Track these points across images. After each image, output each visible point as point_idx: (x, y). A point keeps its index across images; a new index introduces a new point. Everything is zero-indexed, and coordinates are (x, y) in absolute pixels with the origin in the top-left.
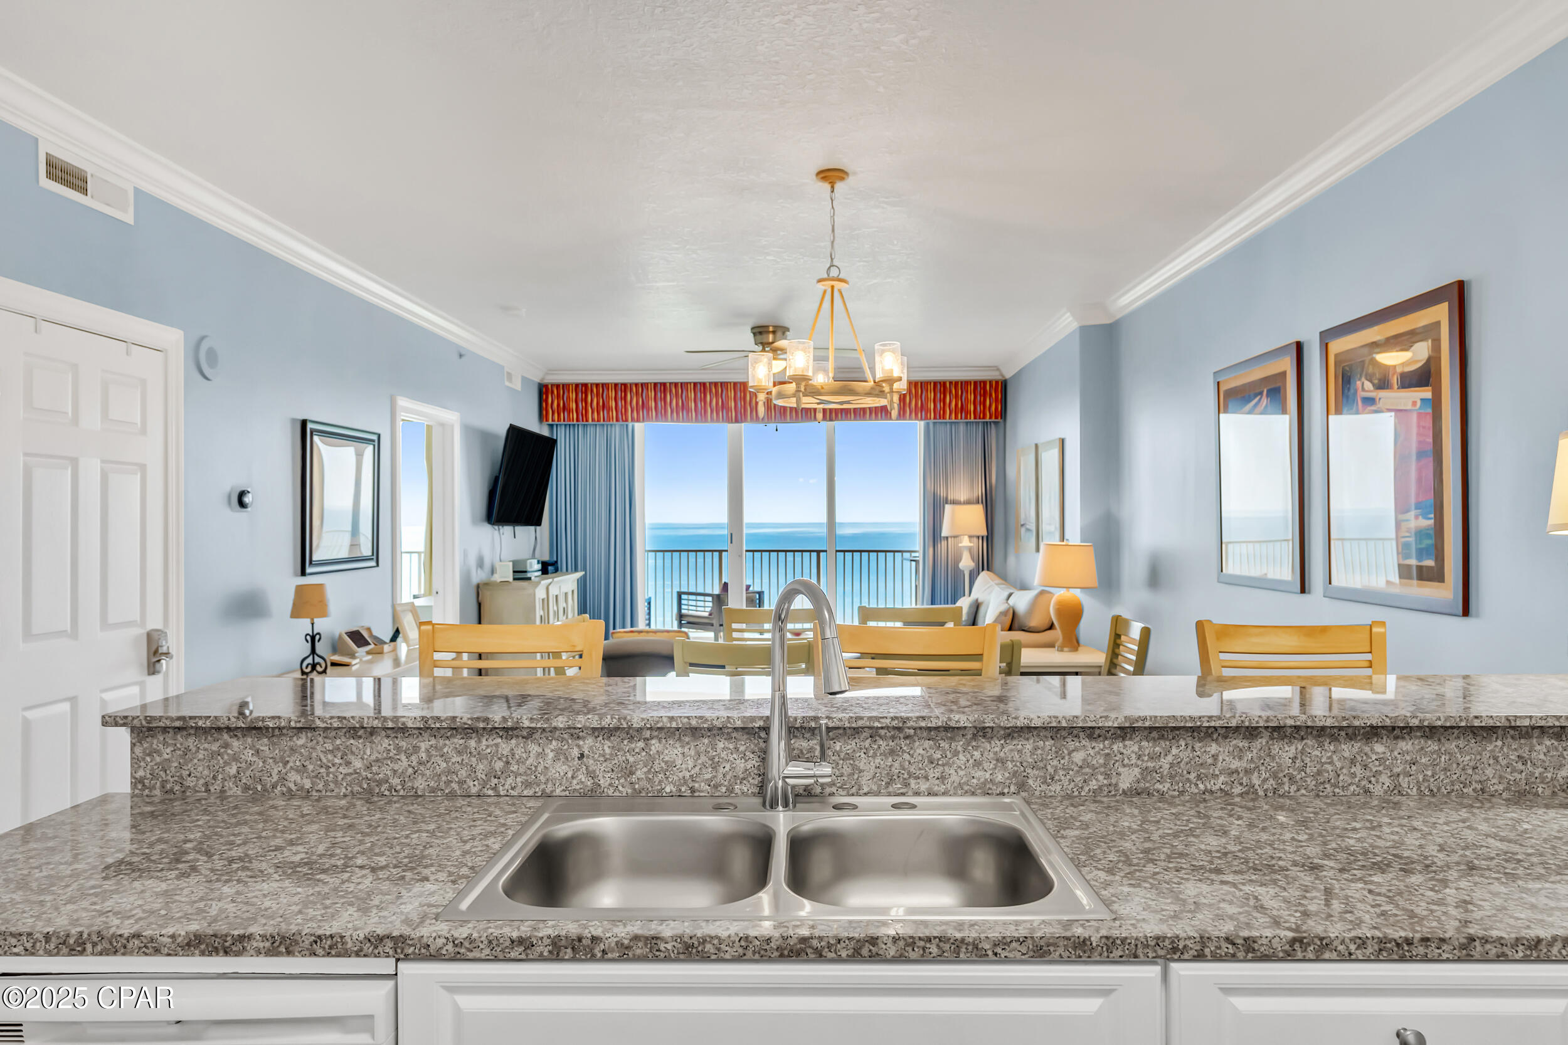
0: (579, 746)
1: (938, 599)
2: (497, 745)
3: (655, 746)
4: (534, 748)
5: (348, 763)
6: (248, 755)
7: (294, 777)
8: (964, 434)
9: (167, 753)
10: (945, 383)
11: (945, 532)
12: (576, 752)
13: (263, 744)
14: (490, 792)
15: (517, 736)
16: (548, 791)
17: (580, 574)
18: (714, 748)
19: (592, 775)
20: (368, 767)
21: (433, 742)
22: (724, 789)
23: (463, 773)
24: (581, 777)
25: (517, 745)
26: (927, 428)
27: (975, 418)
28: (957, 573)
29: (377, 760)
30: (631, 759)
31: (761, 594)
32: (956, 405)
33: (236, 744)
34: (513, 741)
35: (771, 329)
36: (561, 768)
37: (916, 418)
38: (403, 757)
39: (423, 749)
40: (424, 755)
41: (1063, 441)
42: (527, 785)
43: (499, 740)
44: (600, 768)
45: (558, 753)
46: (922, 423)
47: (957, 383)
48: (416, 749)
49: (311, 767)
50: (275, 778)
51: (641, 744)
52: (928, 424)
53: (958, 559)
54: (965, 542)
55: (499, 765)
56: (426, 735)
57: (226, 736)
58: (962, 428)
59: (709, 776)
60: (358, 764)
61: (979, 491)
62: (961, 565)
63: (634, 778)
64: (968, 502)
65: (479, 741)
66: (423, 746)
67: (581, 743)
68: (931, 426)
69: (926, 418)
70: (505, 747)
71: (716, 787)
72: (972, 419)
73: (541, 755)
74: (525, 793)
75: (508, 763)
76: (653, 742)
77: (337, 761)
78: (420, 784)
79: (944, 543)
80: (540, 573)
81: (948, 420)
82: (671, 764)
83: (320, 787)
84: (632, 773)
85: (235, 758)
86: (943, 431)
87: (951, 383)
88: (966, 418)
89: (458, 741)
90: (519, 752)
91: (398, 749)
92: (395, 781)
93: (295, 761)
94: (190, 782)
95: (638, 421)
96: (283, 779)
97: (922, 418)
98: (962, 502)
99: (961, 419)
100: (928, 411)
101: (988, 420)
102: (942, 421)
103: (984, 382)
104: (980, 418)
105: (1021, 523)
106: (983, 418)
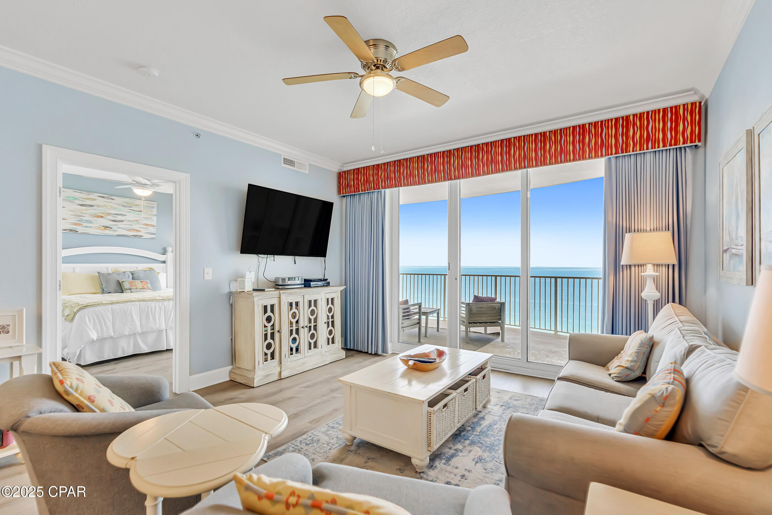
1: (619, 327)
8: (652, 162)
10: (627, 117)
11: (624, 261)
17: (345, 287)
27: (665, 146)
28: (641, 303)
31: (502, 304)
32: (641, 136)
37: (596, 156)
47: (642, 114)
52: (610, 159)
53: (641, 289)
54: (650, 271)
58: (649, 157)
62: (644, 295)
64: (656, 230)
68: (613, 161)
69: (608, 155)
72: (662, 148)
79: (626, 271)
80: (303, 286)
81: (632, 152)
86: (626, 164)
87: (635, 116)
88: (654, 147)
95: (385, 188)
97: (602, 156)
98: (648, 229)
99: (647, 149)
100: (609, 147)
101: (681, 145)
102: (625, 154)
103: (676, 107)
104: (671, 145)
105: (725, 248)
106: (675, 144)
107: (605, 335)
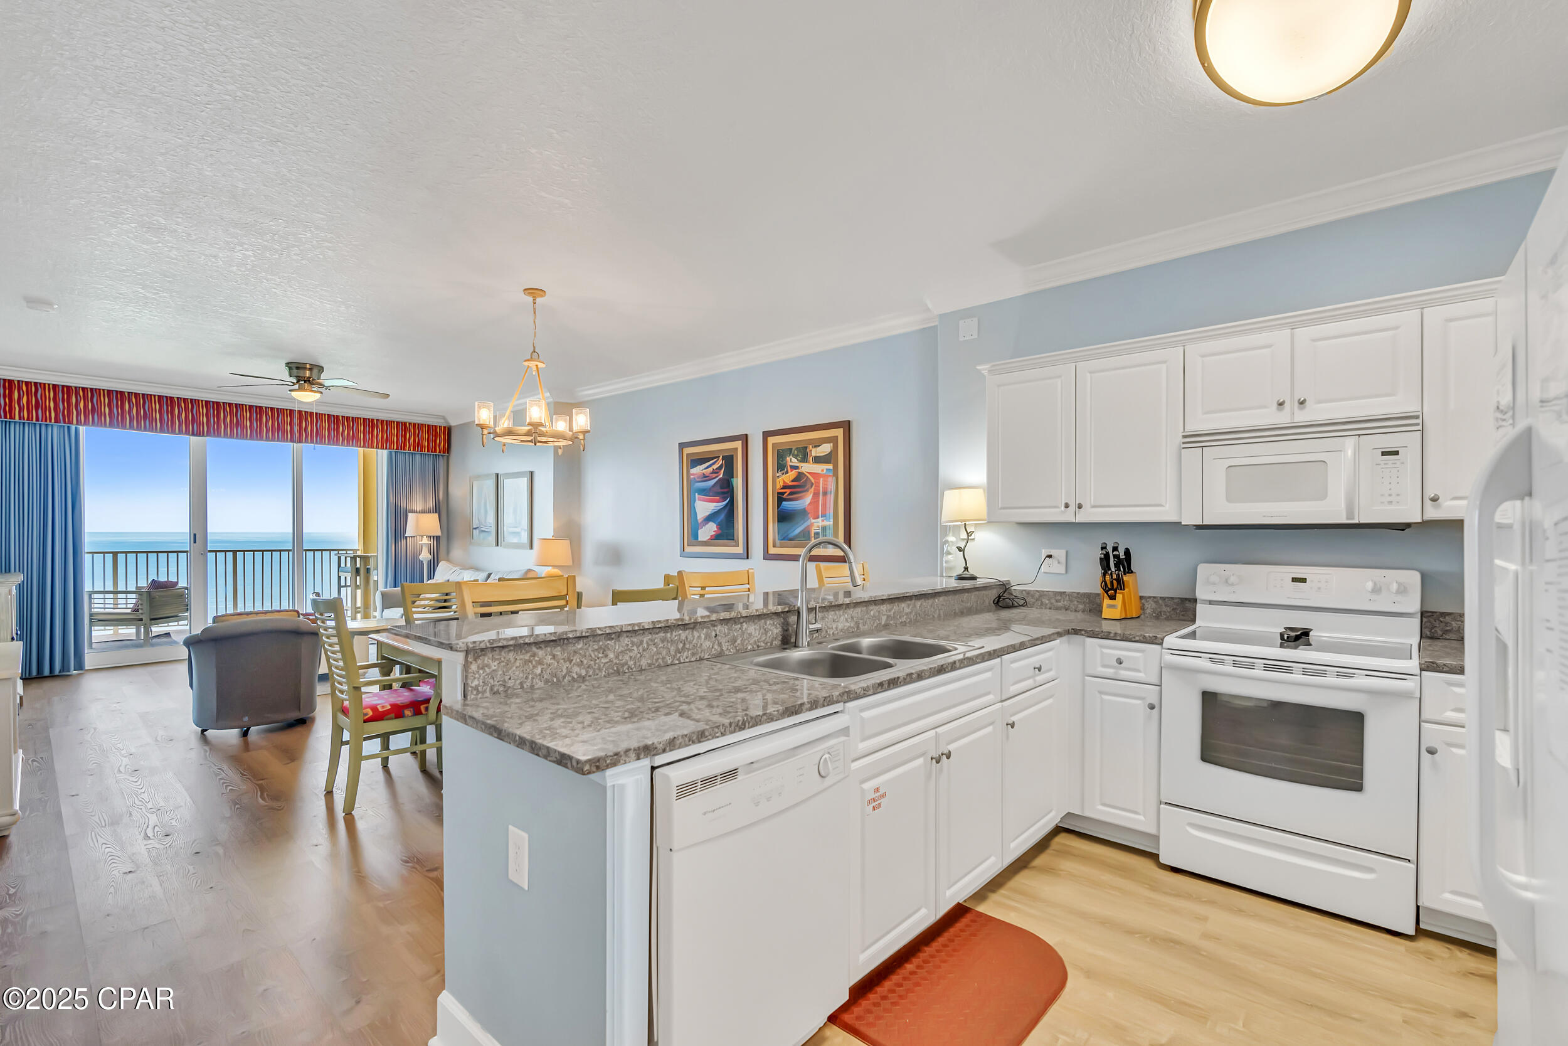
0: (715, 631)
2: (680, 635)
3: (745, 625)
4: (696, 634)
5: (606, 656)
6: (549, 659)
7: (576, 669)
8: (419, 461)
9: (494, 665)
10: (405, 423)
11: (408, 533)
12: (713, 634)
13: (557, 651)
14: (677, 662)
15: (689, 628)
16: (702, 657)
18: (766, 624)
19: (720, 644)
20: (617, 657)
21: (650, 637)
22: (769, 644)
23: (664, 653)
24: (716, 647)
25: (689, 633)
26: (390, 454)
27: (428, 451)
28: (417, 564)
29: (622, 652)
30: (736, 634)
32: (414, 440)
33: (541, 653)
34: (687, 632)
35: (308, 366)
36: (708, 644)
37: (382, 448)
38: (635, 648)
39: (645, 642)
40: (645, 645)
41: (532, 473)
42: (693, 654)
43: (681, 632)
44: (723, 641)
45: (708, 636)
46: (385, 452)
47: (414, 424)
48: (642, 642)
49: (585, 662)
50: (565, 671)
51: (739, 626)
52: (391, 452)
53: (416, 554)
54: (425, 540)
55: (680, 646)
56: (646, 633)
57: (534, 649)
58: (418, 457)
59: (764, 639)
60: (611, 655)
61: (431, 504)
62: (421, 557)
63: (736, 644)
64: (423, 512)
65: (672, 634)
66: (645, 640)
67: (716, 628)
68: (394, 454)
69: (390, 448)
70: (683, 635)
71: (766, 643)
72: (426, 452)
73: (699, 637)
74: (692, 660)
75: (684, 644)
76: (744, 624)
77: (600, 655)
78: (644, 662)
79: (404, 542)
81: (407, 451)
82: (750, 634)
83: (591, 673)
84: (736, 641)
85: (540, 663)
86: (403, 459)
87: (410, 424)
88: (421, 451)
89: (662, 634)
90: (690, 637)
91: (633, 643)
92: (631, 663)
93: (576, 659)
94: (510, 683)
95: (86, 424)
96: (569, 671)
97: (386, 448)
98: (418, 510)
99: (418, 451)
100: (392, 443)
101: (437, 454)
102: (402, 451)
103: (435, 426)
104: (432, 452)
105: (474, 527)
106: (435, 452)
107: (388, 589)
